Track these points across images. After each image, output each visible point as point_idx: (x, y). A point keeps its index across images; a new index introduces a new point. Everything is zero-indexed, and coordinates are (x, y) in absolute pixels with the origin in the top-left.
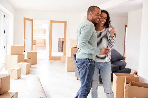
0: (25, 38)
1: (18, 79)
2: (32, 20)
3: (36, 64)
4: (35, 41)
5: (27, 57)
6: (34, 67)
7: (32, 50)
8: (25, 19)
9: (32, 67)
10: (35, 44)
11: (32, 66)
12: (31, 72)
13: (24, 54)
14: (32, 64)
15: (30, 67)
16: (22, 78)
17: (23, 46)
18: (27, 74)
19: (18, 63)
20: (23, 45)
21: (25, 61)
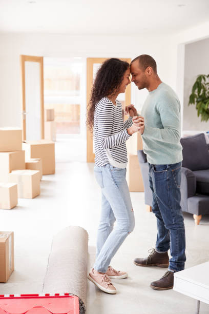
0: (24, 109)
1: (12, 209)
2: (40, 60)
3: (53, 173)
4: (51, 112)
5: (32, 157)
6: (48, 182)
7: (43, 138)
8: (24, 58)
9: (44, 181)
10: (51, 119)
11: (44, 178)
12: (41, 194)
13: (23, 149)
14: (45, 174)
15: (41, 181)
16: (21, 208)
17: (21, 131)
18: (33, 198)
19: (11, 172)
20: (21, 128)
21: (28, 167)
